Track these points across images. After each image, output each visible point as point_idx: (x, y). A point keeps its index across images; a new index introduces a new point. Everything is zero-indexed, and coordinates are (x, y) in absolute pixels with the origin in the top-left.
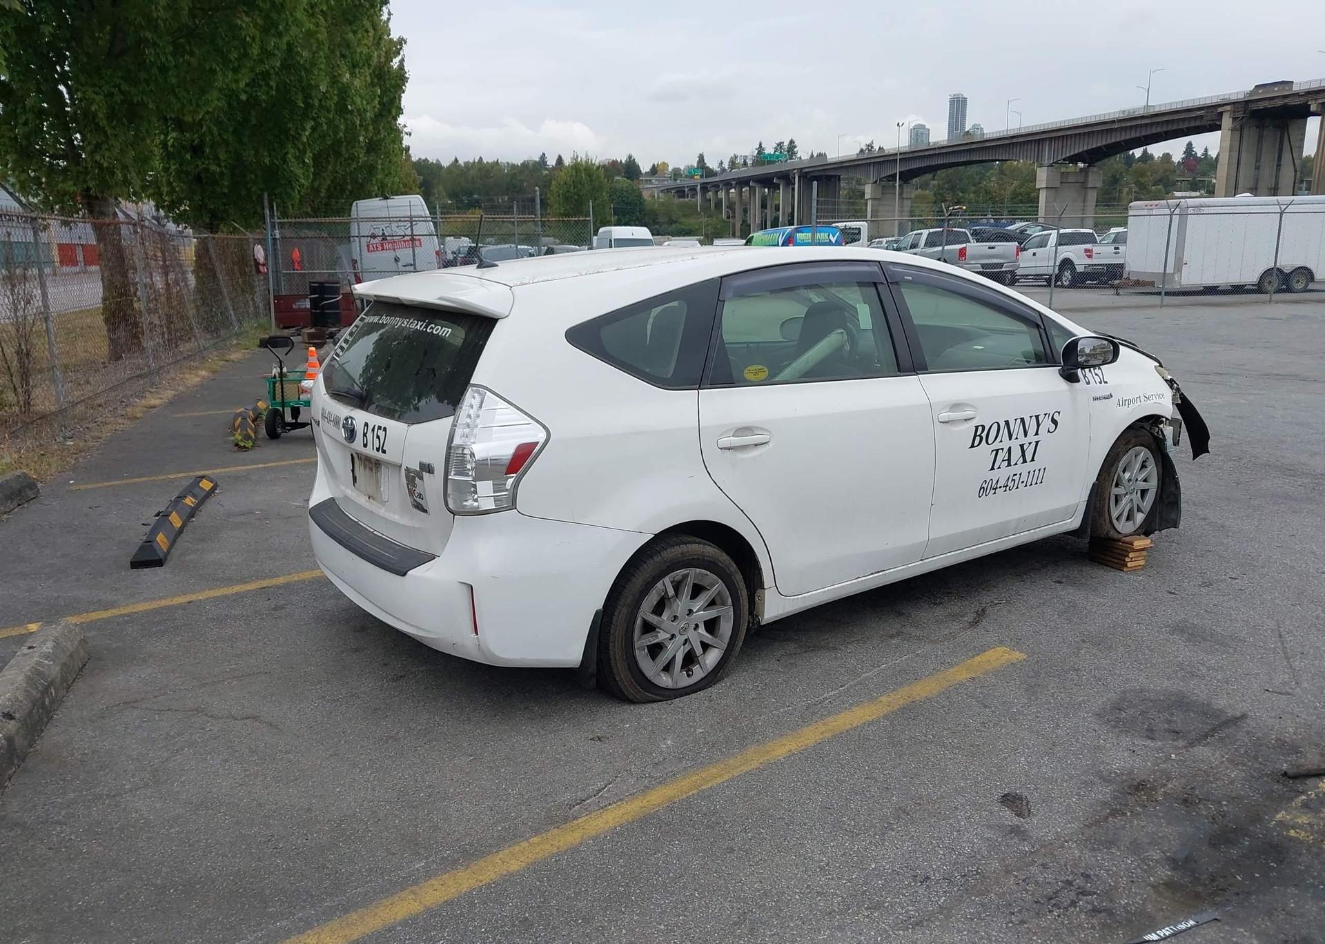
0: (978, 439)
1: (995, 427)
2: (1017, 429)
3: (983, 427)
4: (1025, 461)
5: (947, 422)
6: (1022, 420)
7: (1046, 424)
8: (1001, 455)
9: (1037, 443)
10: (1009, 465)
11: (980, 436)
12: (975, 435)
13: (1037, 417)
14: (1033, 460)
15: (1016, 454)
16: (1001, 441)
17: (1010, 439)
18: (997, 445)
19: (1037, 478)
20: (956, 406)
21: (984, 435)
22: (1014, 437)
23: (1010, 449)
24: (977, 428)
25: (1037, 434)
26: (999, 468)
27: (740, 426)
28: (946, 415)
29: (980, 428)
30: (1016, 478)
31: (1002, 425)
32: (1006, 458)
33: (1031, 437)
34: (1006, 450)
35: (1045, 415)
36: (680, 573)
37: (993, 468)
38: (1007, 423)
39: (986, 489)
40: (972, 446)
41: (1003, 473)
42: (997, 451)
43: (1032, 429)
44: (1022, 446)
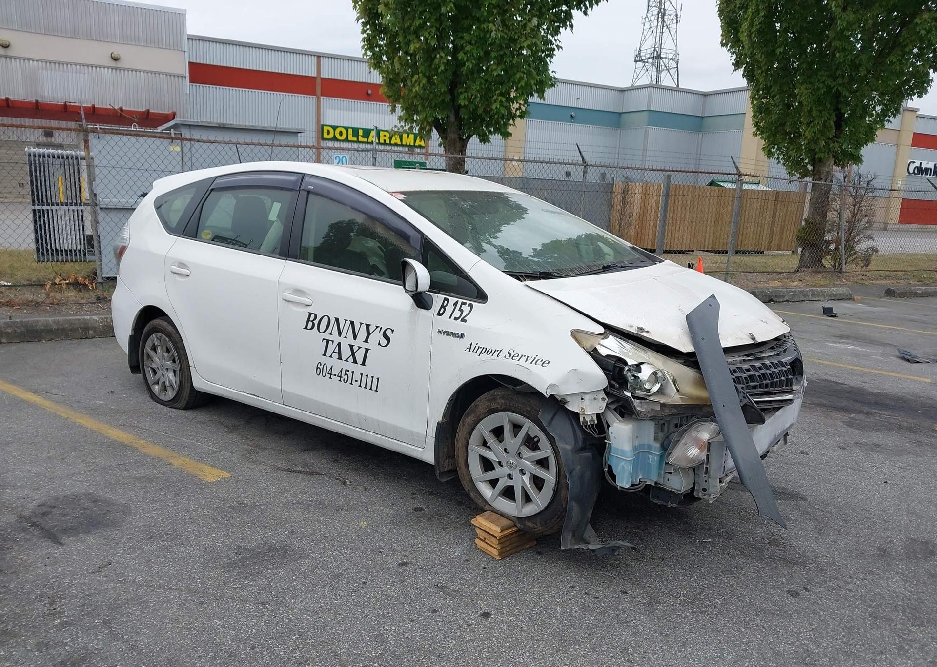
0: (310, 324)
1: (325, 320)
2: (346, 328)
3: (316, 316)
4: (355, 362)
5: (289, 301)
6: (352, 323)
7: (377, 336)
8: (332, 348)
9: (367, 350)
10: (340, 358)
11: (312, 321)
12: (308, 320)
13: (368, 326)
14: (363, 364)
15: (346, 352)
16: (331, 334)
17: (340, 335)
18: (326, 335)
19: (372, 384)
20: (298, 291)
21: (316, 322)
22: (343, 335)
23: (339, 344)
24: (310, 314)
25: (366, 341)
26: (331, 357)
27: (181, 262)
28: (289, 296)
29: (313, 317)
30: (350, 374)
31: (333, 321)
32: (337, 350)
33: (360, 341)
34: (336, 343)
35: (377, 327)
36: (159, 334)
37: (325, 355)
38: (337, 320)
39: (320, 370)
40: (306, 328)
41: (337, 365)
42: (328, 341)
43: (362, 335)
44: (351, 347)
